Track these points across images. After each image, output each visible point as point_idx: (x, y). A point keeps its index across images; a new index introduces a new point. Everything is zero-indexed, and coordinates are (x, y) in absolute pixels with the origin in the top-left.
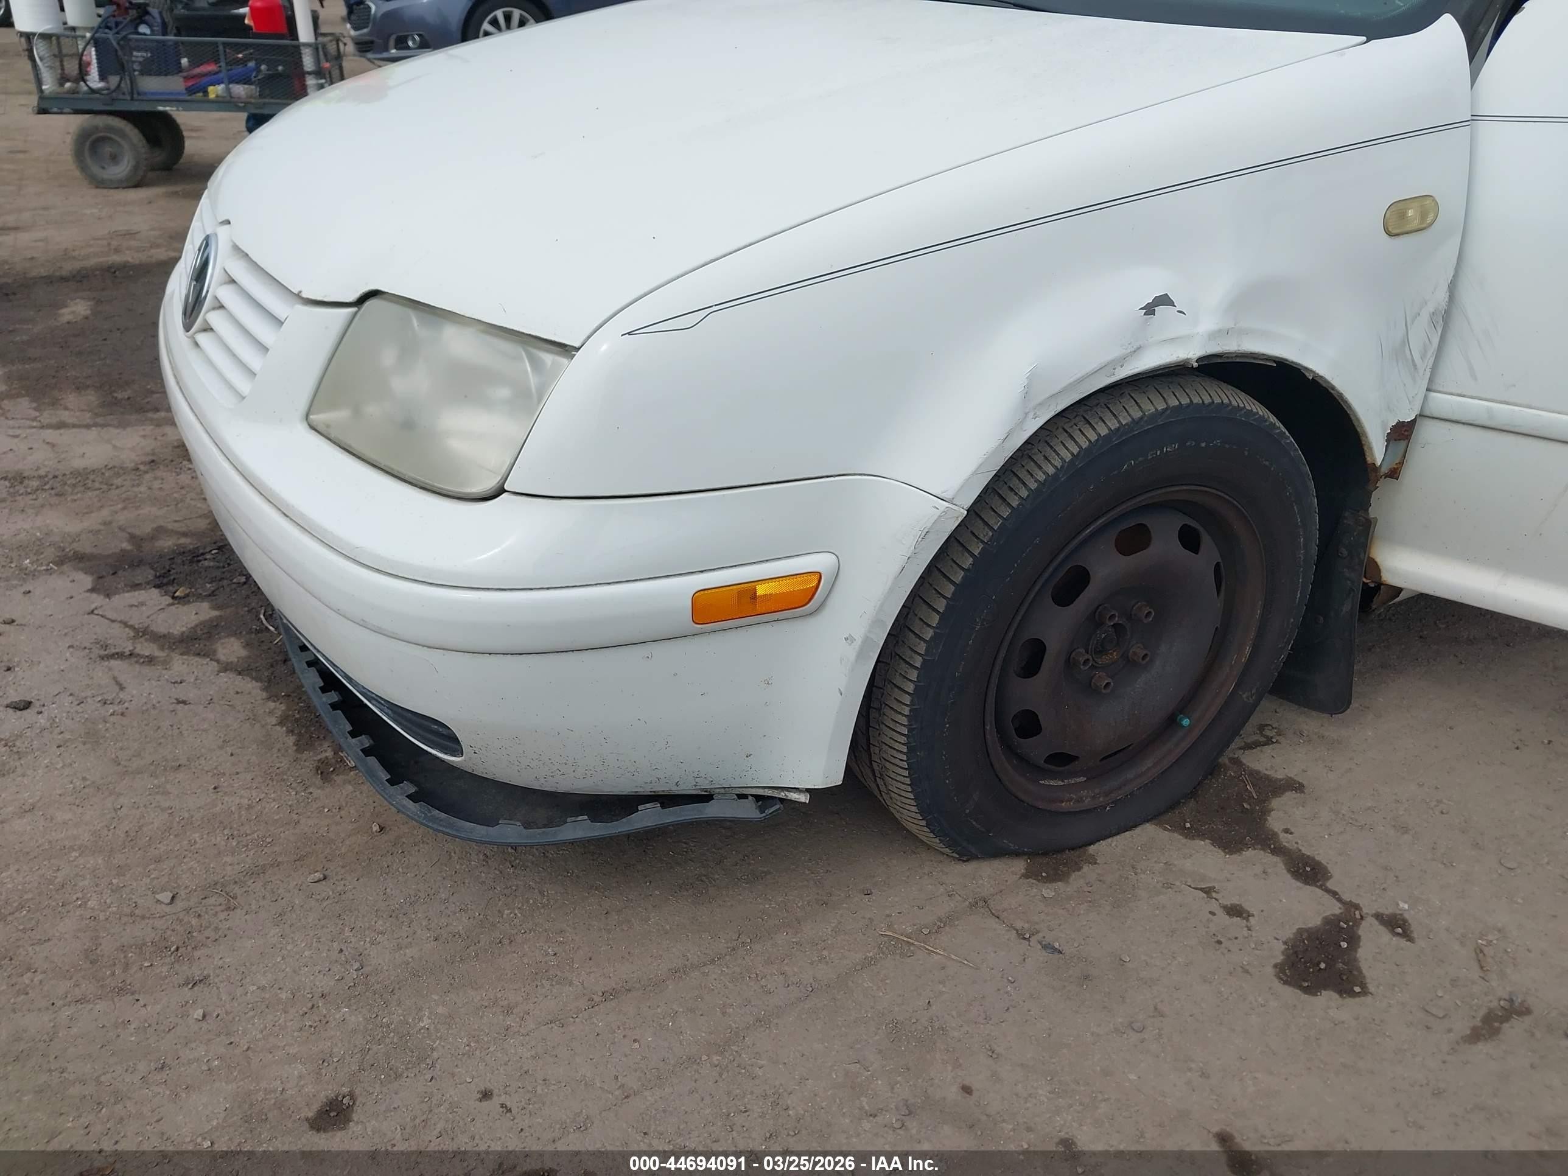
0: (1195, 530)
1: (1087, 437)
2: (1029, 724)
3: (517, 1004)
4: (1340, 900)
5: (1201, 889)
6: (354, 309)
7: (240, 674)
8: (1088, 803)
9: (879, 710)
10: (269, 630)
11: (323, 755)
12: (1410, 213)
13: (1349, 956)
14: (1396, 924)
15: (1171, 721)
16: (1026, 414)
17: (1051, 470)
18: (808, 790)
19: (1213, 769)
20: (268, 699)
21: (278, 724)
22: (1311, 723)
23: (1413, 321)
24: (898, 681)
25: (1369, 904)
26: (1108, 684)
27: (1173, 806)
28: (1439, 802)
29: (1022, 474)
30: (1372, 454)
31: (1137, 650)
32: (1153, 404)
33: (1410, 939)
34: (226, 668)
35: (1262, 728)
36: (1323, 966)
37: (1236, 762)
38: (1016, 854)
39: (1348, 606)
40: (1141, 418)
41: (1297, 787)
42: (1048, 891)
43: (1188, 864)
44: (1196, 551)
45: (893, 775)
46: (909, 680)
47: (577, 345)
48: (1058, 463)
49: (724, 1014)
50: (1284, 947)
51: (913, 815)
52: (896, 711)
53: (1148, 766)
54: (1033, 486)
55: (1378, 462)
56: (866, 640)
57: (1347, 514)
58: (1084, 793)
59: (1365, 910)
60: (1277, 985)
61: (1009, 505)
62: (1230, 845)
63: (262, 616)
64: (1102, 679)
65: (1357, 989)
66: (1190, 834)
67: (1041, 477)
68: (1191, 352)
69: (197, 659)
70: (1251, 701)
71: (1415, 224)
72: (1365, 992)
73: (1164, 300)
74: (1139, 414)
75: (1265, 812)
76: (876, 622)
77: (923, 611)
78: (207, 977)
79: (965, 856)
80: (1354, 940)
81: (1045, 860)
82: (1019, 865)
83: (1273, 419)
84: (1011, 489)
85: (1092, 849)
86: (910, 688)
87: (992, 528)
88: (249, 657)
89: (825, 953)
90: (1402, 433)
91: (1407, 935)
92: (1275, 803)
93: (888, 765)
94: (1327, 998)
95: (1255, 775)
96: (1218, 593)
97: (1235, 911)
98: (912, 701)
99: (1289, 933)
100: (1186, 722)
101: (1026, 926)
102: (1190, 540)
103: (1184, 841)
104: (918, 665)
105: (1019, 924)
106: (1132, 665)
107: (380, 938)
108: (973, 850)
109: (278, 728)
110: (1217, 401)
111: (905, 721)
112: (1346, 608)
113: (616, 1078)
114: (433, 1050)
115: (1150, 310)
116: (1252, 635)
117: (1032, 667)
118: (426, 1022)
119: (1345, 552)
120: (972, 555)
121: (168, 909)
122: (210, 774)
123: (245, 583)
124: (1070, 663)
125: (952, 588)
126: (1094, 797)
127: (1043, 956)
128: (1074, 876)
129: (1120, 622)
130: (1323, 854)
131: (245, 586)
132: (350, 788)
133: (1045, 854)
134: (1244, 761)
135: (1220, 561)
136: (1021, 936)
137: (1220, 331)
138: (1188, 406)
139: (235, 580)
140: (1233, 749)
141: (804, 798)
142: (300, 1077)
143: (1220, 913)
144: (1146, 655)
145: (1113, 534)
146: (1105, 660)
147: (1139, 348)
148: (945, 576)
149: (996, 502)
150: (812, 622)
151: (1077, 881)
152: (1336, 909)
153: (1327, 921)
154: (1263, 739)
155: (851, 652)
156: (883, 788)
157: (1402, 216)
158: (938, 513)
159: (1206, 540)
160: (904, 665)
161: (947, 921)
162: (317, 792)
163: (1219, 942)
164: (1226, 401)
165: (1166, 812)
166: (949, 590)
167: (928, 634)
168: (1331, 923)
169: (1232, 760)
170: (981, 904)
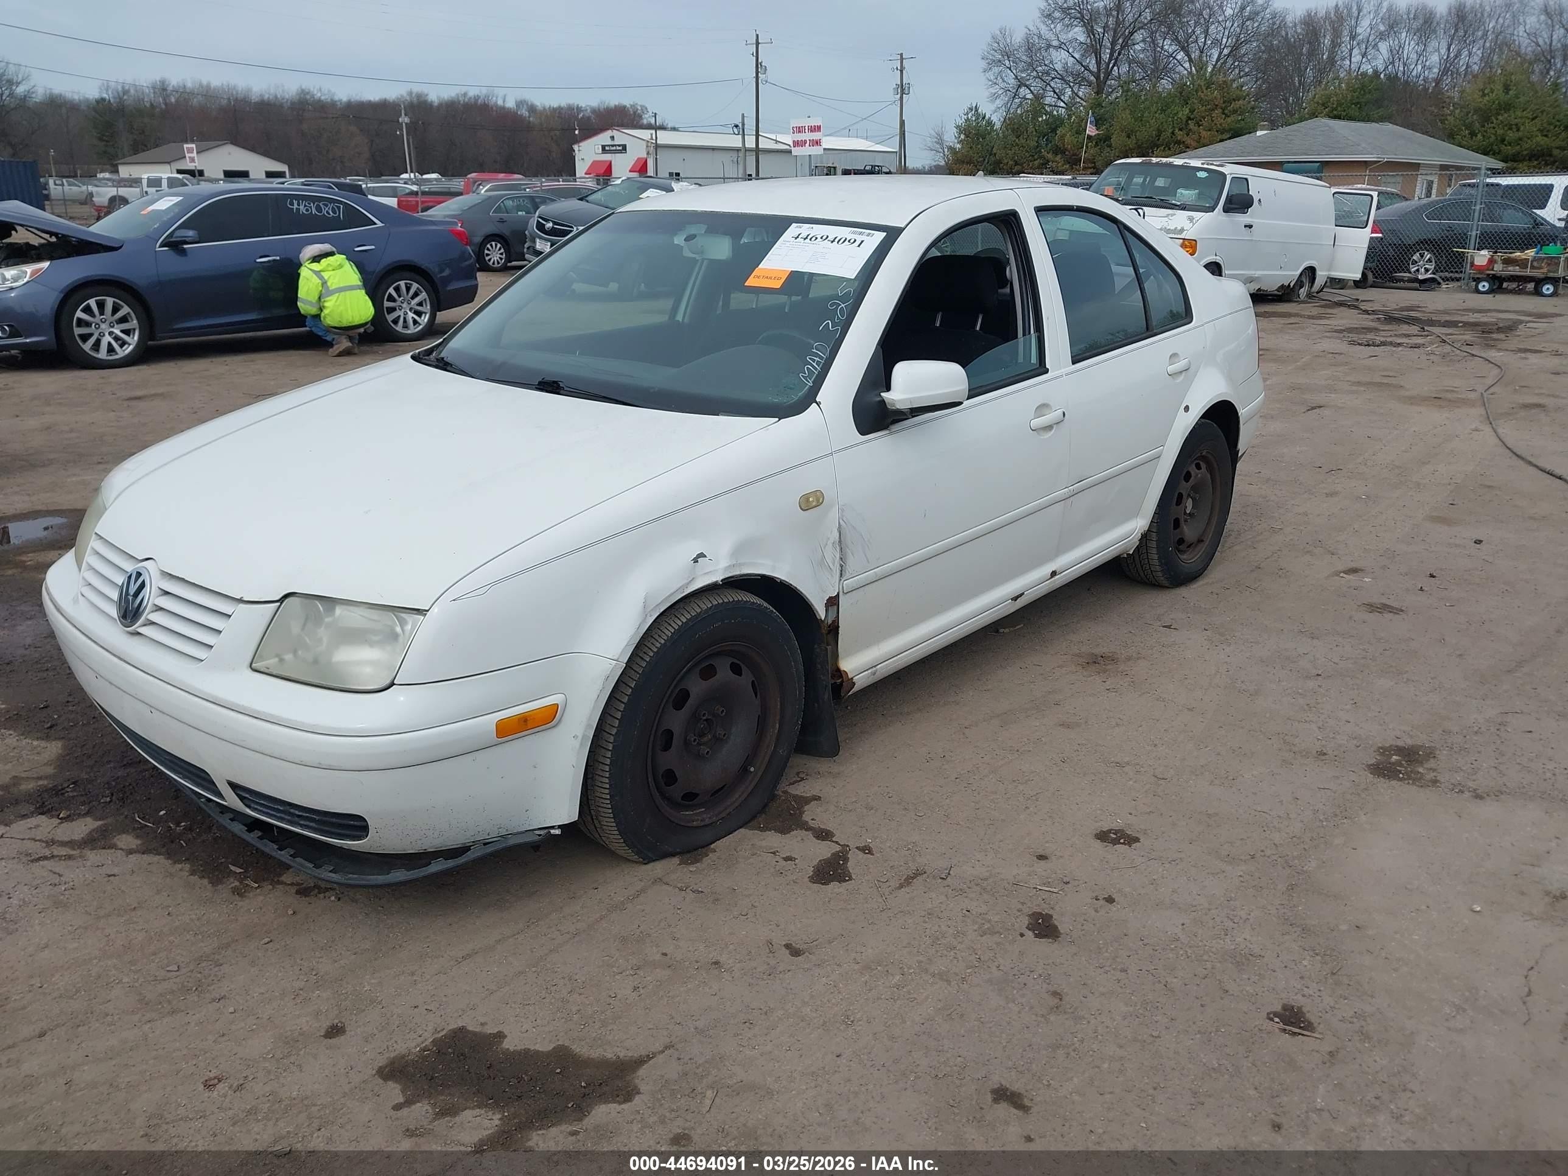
0: (738, 664)
1: (677, 623)
2: (670, 777)
3: (416, 970)
4: (839, 844)
5: (771, 853)
6: (278, 604)
7: (143, 853)
8: (707, 822)
9: (592, 778)
10: (148, 826)
11: (233, 885)
12: (811, 499)
13: (844, 867)
14: (866, 850)
15: (744, 770)
16: (646, 615)
17: (663, 642)
18: (560, 827)
19: (773, 797)
20: (175, 863)
21: (191, 875)
22: (822, 765)
23: (824, 548)
24: (601, 759)
25: (852, 844)
26: (708, 752)
27: (754, 818)
28: (888, 793)
29: (649, 645)
30: (819, 615)
31: (720, 731)
32: (705, 604)
33: (873, 854)
34: (130, 852)
35: (798, 774)
36: (831, 873)
37: (785, 792)
38: (673, 855)
39: (827, 695)
40: (701, 612)
41: (817, 798)
42: (692, 868)
43: (764, 843)
44: (740, 675)
45: (603, 814)
46: (607, 757)
47: (427, 609)
48: (666, 638)
49: (532, 952)
50: (812, 869)
51: (616, 837)
52: (602, 776)
53: (737, 797)
54: (655, 650)
55: (823, 618)
56: (584, 737)
57: (816, 646)
58: (705, 816)
59: (851, 847)
60: (810, 884)
61: (645, 661)
62: (784, 830)
63: (138, 819)
64: (704, 750)
65: (847, 878)
66: (762, 830)
67: (658, 645)
68: (718, 577)
69: (104, 851)
70: (785, 754)
71: (814, 504)
72: (851, 879)
73: (702, 555)
74: (699, 611)
75: (802, 813)
76: (589, 726)
77: (609, 720)
78: (225, 996)
79: (647, 860)
80: (846, 860)
81: (688, 855)
82: (676, 860)
83: (766, 604)
84: (645, 653)
85: (712, 846)
86: (608, 762)
87: (638, 673)
88: (144, 843)
89: (579, 918)
90: (833, 602)
91: (870, 852)
92: (806, 808)
93: (600, 809)
94: (834, 886)
95: (795, 797)
96: (756, 696)
97: (788, 859)
98: (610, 769)
99: (815, 863)
100: (752, 769)
101: (683, 885)
102: (736, 670)
103: (760, 833)
104: (611, 749)
105: (679, 885)
106: (719, 741)
107: (321, 960)
108: (650, 855)
109: (192, 877)
110: (736, 599)
111: (607, 781)
112: (826, 696)
113: (483, 987)
114: (377, 997)
115: (695, 560)
116: (778, 717)
117: (667, 746)
118: (367, 988)
119: (819, 666)
120: (631, 687)
121: (178, 973)
122: (160, 908)
123: (110, 802)
124: (686, 743)
125: (623, 706)
126: (710, 818)
127: (693, 895)
128: (704, 859)
129: (709, 717)
130: (830, 827)
131: (111, 804)
132: (261, 898)
133: (689, 852)
134: (789, 791)
135: (754, 679)
136: (681, 889)
137: (730, 566)
138: (722, 603)
139: (102, 801)
140: (782, 786)
141: (558, 832)
142: (307, 1022)
143: (781, 861)
144: (725, 734)
145: (697, 670)
146: (705, 739)
147: (693, 578)
148: (611, 715)
149: (638, 660)
150: (555, 730)
151: (706, 861)
152: (838, 848)
153: (833, 854)
154: (799, 779)
155: (577, 743)
156: (598, 825)
157: (808, 500)
158: (612, 666)
159: (744, 668)
160: (603, 750)
161: (643, 891)
162: (240, 904)
163: (782, 873)
164: (740, 599)
165: (749, 821)
166: (622, 707)
167: (614, 731)
168: (836, 855)
169: (783, 792)
170: (658, 881)
